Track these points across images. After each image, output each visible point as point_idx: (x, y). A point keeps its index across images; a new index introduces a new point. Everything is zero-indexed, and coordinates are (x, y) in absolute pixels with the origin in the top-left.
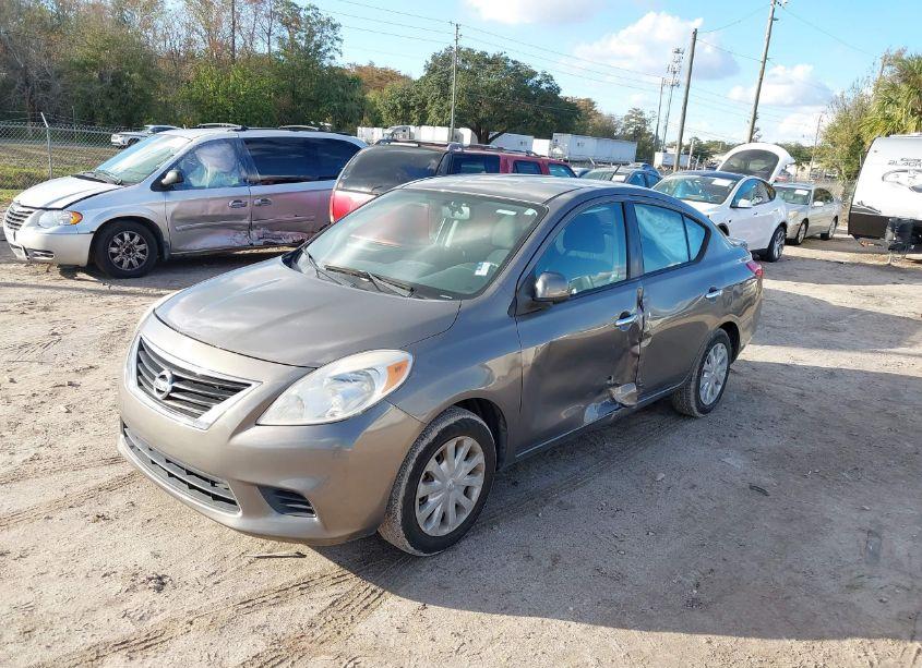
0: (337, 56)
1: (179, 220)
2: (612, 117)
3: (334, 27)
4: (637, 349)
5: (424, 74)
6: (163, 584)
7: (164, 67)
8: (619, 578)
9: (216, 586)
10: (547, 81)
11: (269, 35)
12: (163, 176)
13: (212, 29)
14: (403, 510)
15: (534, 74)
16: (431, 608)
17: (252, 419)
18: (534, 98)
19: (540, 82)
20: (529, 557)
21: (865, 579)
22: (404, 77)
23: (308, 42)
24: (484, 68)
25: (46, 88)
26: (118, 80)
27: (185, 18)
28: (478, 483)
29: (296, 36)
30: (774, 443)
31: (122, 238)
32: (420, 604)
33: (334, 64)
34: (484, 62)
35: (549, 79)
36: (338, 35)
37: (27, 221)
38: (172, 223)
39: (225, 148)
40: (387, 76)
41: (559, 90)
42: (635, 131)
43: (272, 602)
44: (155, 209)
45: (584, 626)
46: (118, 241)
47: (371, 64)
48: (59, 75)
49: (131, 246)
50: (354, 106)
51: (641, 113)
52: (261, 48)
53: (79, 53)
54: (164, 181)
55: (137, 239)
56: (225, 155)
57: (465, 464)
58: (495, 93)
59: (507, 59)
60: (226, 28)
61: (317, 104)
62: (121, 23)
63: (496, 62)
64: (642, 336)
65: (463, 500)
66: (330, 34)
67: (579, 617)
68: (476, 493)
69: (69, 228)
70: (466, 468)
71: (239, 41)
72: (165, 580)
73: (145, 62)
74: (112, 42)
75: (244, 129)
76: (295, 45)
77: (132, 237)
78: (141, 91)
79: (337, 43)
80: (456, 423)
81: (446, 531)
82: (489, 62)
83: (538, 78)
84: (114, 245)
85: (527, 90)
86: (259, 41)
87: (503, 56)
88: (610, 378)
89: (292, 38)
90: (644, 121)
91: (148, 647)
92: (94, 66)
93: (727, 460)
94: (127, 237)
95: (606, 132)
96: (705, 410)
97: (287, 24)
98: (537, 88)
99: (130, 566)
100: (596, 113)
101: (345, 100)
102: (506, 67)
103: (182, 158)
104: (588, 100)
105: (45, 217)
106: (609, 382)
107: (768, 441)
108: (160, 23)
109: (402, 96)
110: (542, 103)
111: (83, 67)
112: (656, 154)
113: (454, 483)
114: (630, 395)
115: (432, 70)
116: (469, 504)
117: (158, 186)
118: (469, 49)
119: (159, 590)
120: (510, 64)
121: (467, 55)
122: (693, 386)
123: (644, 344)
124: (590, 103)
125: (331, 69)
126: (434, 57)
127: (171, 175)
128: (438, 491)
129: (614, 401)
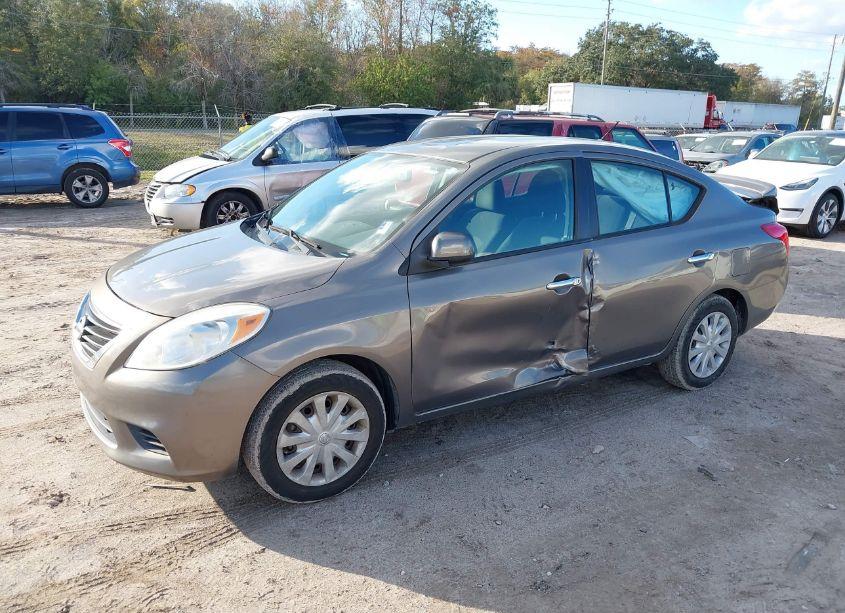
0: (493, 39)
1: (276, 191)
2: (778, 82)
3: (491, 13)
4: (585, 314)
5: (577, 51)
6: (61, 501)
7: (342, 61)
8: (476, 548)
9: (101, 509)
10: (704, 49)
11: (431, 25)
12: (263, 153)
13: (384, 25)
14: (261, 457)
15: (689, 42)
16: (270, 553)
17: (121, 361)
18: (689, 66)
19: (696, 51)
20: (399, 516)
21: (770, 588)
22: (562, 56)
23: (466, 29)
24: (637, 40)
25: (250, 85)
26: (303, 74)
27: (364, 17)
28: (362, 437)
29: (456, 24)
30: (766, 424)
31: (228, 206)
32: (260, 548)
33: (489, 47)
34: (637, 34)
35: (705, 46)
36: (495, 21)
37: (157, 193)
38: (271, 194)
39: (319, 126)
40: (548, 55)
41: (715, 57)
42: (804, 95)
43: (137, 528)
44: (256, 181)
45: (406, 591)
46: (225, 209)
47: (532, 46)
48: (261, 73)
49: (236, 214)
50: (506, 85)
51: (812, 76)
52: (425, 38)
53: (273, 55)
54: (263, 157)
55: (240, 208)
56: (319, 133)
57: (341, 418)
58: (648, 64)
59: (662, 30)
60: (395, 23)
61: (472, 85)
62: (312, 25)
63: (650, 34)
64: (592, 300)
65: (344, 454)
66: (488, 20)
67: (405, 583)
68: (360, 449)
69: (186, 199)
70: (343, 422)
71: (406, 33)
72: (64, 498)
73: (326, 58)
74: (301, 43)
75: (337, 109)
76: (455, 32)
77: (236, 206)
78: (321, 83)
79: (493, 28)
80: (324, 378)
81: (322, 482)
82: (642, 33)
83: (694, 47)
84: (222, 213)
85: (682, 59)
86: (424, 31)
87: (658, 27)
88: (553, 343)
89: (452, 26)
90: (814, 84)
91: (9, 553)
92: (286, 65)
93: (692, 438)
94: (232, 206)
95: (772, 97)
96: (700, 384)
97: (449, 14)
98: (692, 56)
99: (48, 483)
100: (760, 78)
101: (498, 80)
102: (660, 38)
103: (281, 136)
104: (752, 66)
105: (170, 190)
106: (550, 347)
107: (758, 421)
108: (342, 24)
109: (556, 73)
110: (698, 71)
111: (278, 67)
112: (825, 117)
113: (328, 436)
114: (581, 362)
115: (585, 46)
116: (351, 460)
117: (259, 162)
118: (623, 23)
119: (53, 505)
120: (665, 34)
121: (621, 29)
122: (678, 356)
123: (594, 309)
124: (755, 69)
125: (487, 52)
126: (588, 34)
127: (269, 152)
128: (307, 442)
129: (560, 367)
